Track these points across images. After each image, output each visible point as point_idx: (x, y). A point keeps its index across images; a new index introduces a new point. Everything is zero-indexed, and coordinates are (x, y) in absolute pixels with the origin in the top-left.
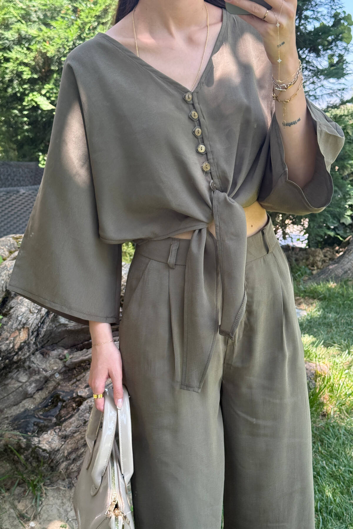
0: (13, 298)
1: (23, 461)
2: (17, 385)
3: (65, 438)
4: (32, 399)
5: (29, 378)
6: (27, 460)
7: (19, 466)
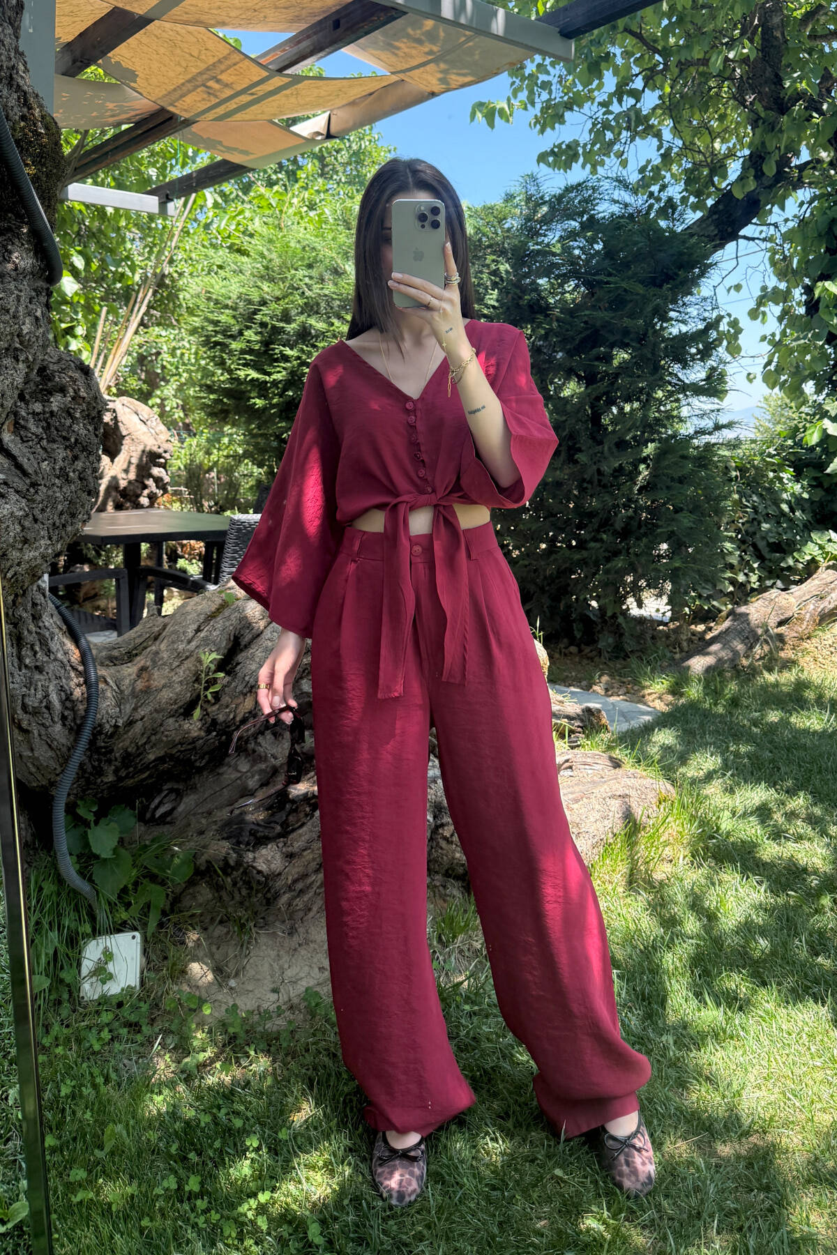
0: (242, 650)
1: (229, 887)
2: (234, 775)
3: (290, 856)
4: (253, 797)
5: (252, 766)
6: (235, 884)
7: (223, 893)
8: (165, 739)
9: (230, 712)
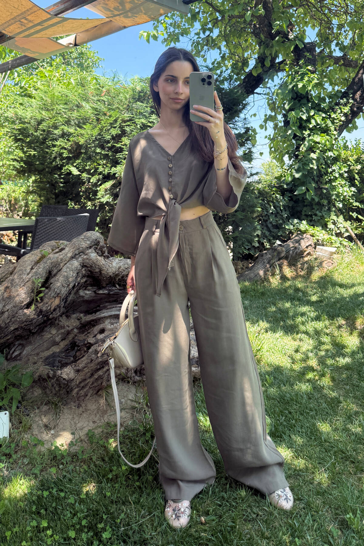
0: (53, 277)
1: (50, 387)
2: (49, 336)
3: (78, 371)
4: (58, 346)
5: (57, 331)
6: (53, 386)
7: (47, 390)
8: (18, 320)
9: (48, 306)
